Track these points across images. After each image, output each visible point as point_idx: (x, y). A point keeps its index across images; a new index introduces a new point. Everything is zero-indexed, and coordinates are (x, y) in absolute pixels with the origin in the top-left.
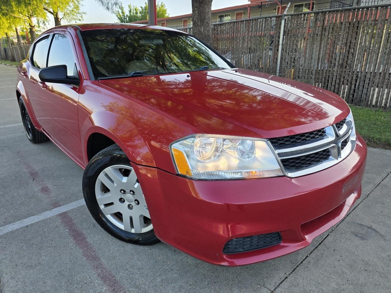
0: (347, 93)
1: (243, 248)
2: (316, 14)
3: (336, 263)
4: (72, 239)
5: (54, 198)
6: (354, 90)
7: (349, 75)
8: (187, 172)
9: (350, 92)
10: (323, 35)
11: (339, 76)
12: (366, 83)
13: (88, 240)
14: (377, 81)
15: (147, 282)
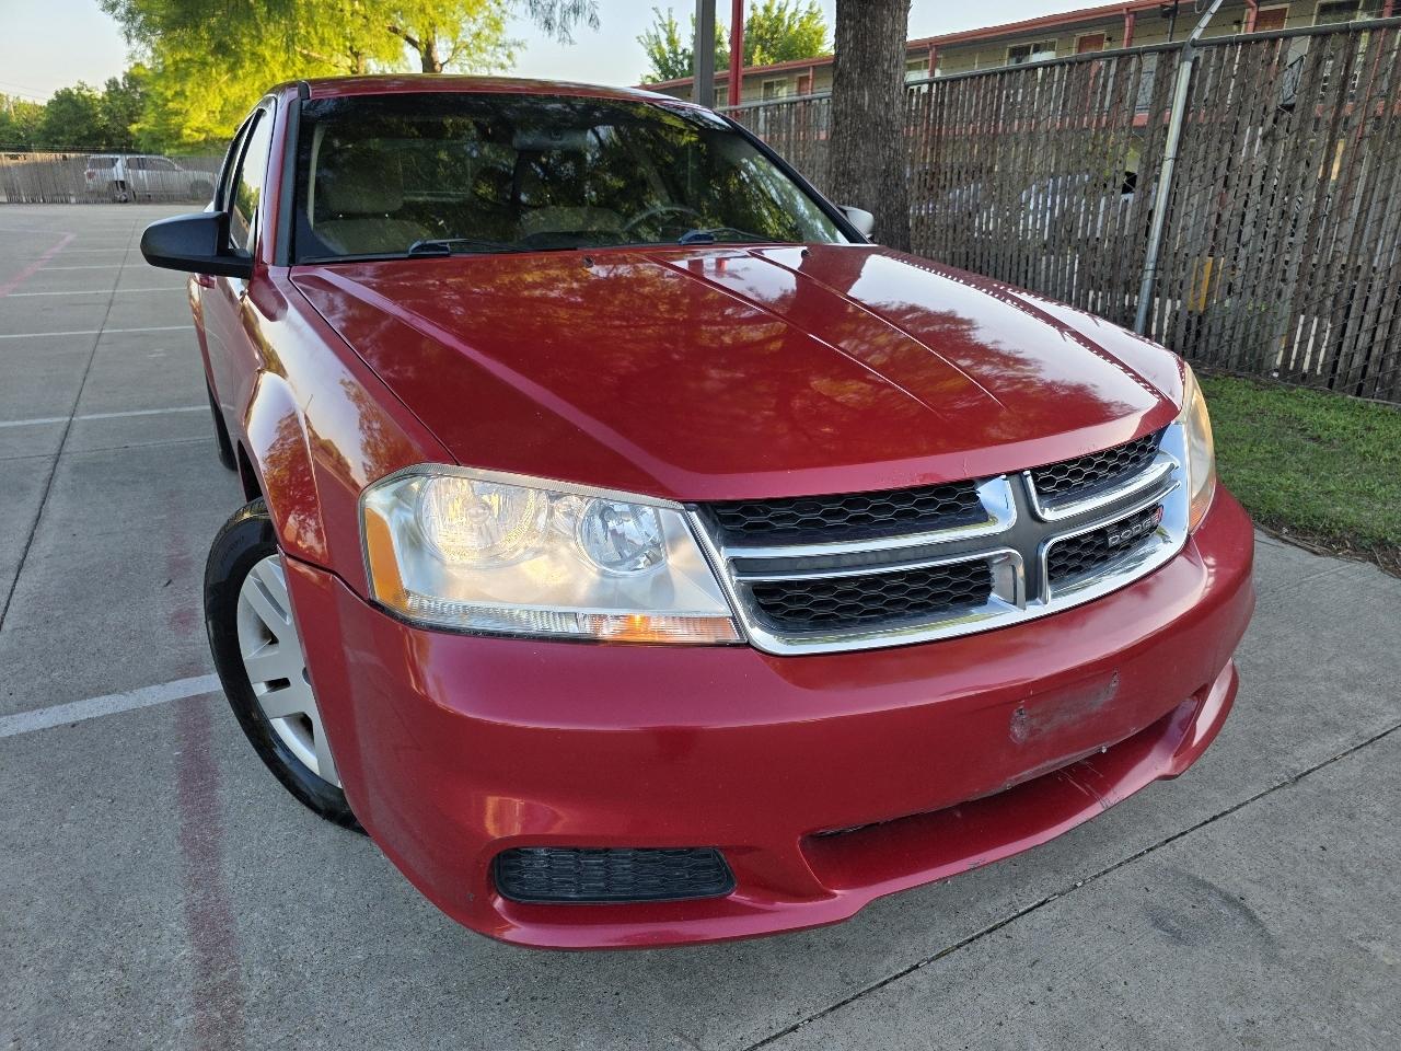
2: (1318, 40)
3: (1016, 1011)
4: (175, 783)
5: (194, 647)
8: (395, 598)
11: (1393, 292)
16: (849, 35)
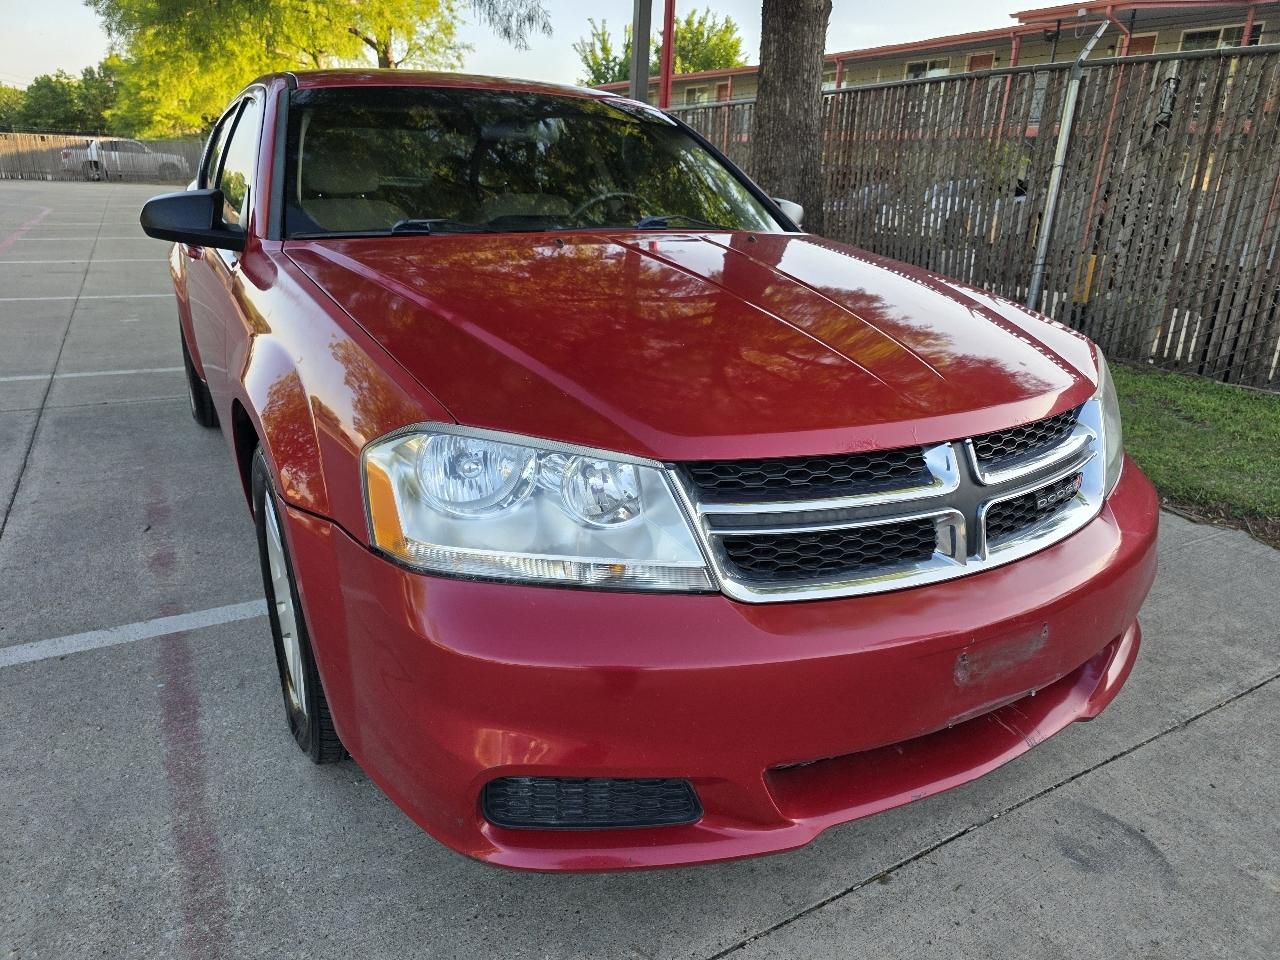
1: (560, 817)
3: (943, 931)
4: (160, 713)
5: (173, 589)
8: (397, 545)
10: (1212, 139)
11: (1257, 290)
13: (201, 721)
15: (297, 876)
16: (773, 48)
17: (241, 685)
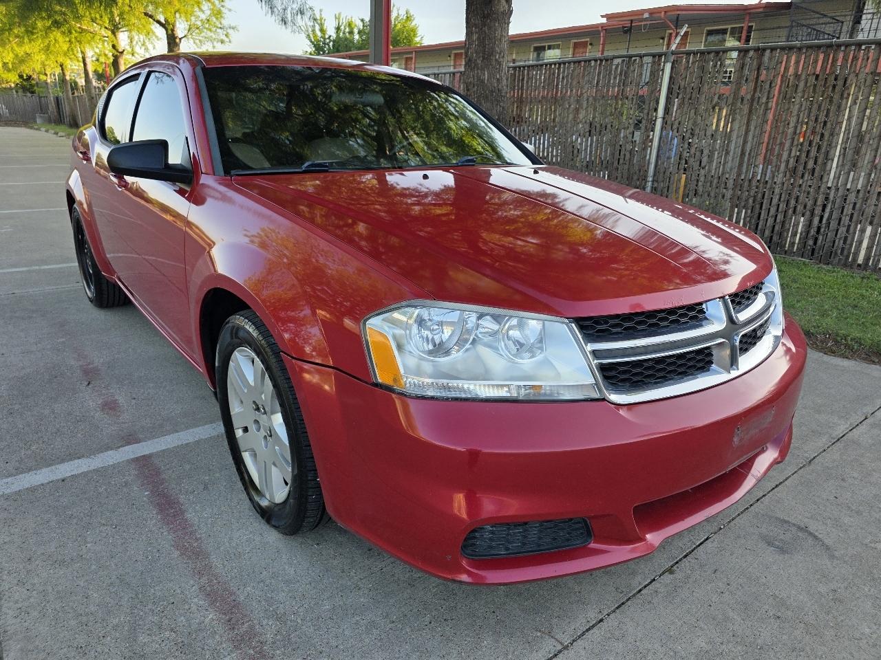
0: (801, 234)
1: (507, 549)
2: (742, 54)
3: (715, 598)
4: (154, 512)
5: (126, 425)
6: (819, 228)
7: (808, 193)
8: (395, 380)
9: (808, 232)
12: (844, 213)
14: (870, 211)
17: (206, 488)
